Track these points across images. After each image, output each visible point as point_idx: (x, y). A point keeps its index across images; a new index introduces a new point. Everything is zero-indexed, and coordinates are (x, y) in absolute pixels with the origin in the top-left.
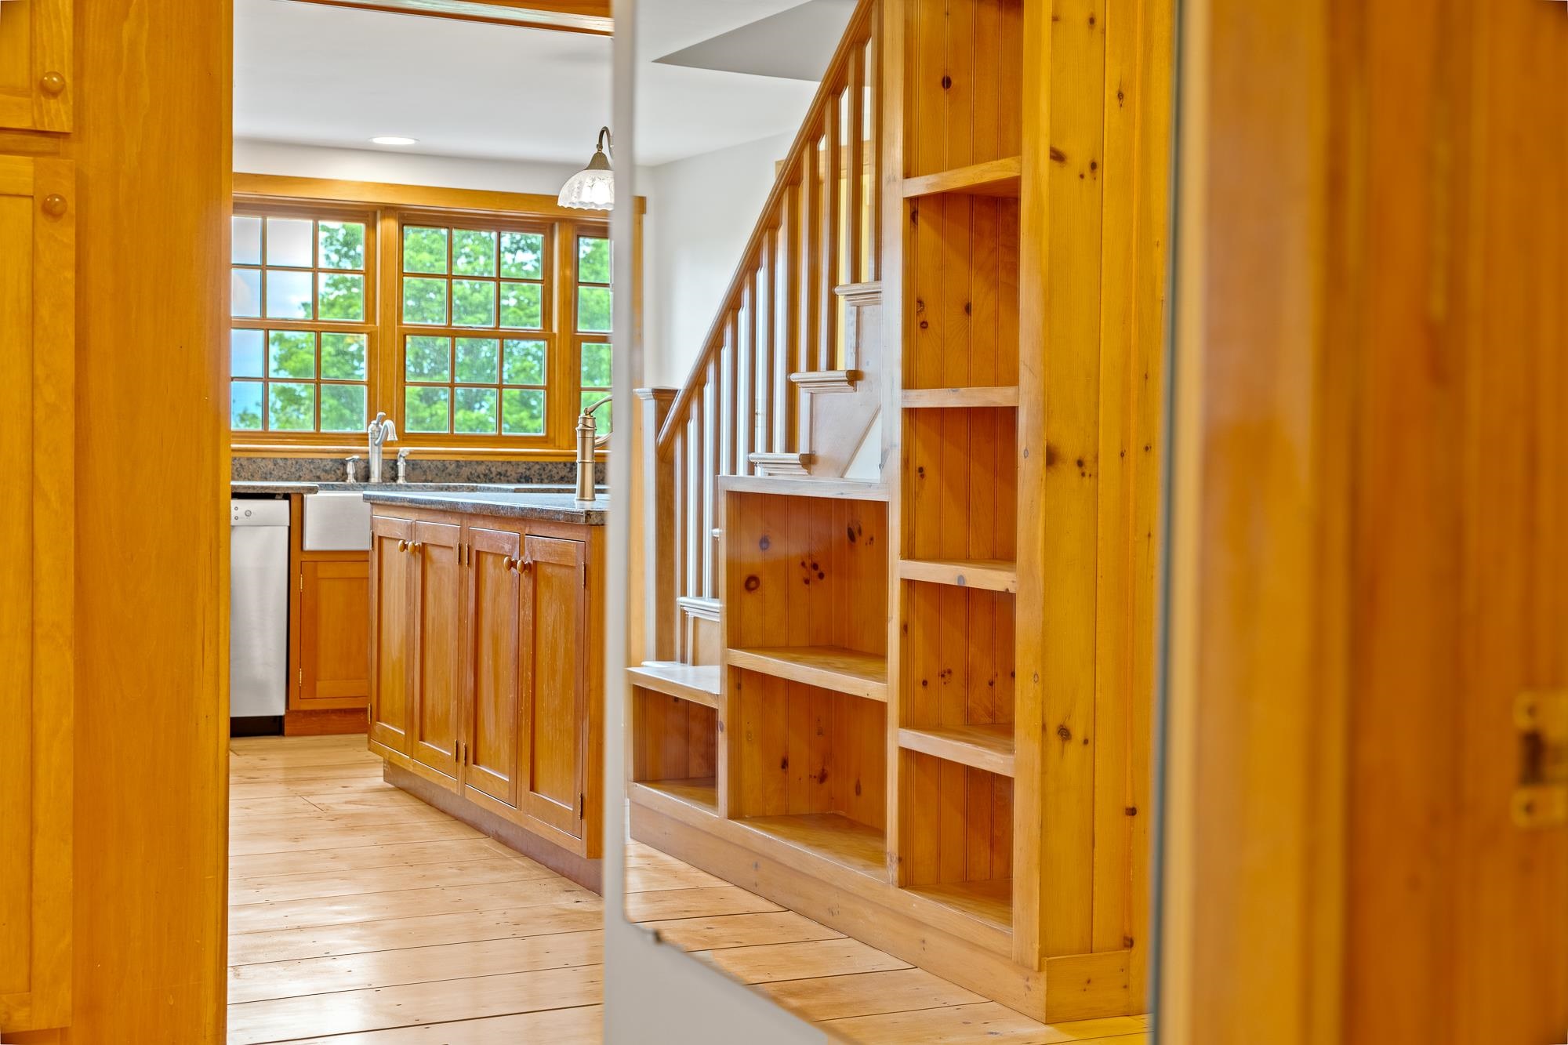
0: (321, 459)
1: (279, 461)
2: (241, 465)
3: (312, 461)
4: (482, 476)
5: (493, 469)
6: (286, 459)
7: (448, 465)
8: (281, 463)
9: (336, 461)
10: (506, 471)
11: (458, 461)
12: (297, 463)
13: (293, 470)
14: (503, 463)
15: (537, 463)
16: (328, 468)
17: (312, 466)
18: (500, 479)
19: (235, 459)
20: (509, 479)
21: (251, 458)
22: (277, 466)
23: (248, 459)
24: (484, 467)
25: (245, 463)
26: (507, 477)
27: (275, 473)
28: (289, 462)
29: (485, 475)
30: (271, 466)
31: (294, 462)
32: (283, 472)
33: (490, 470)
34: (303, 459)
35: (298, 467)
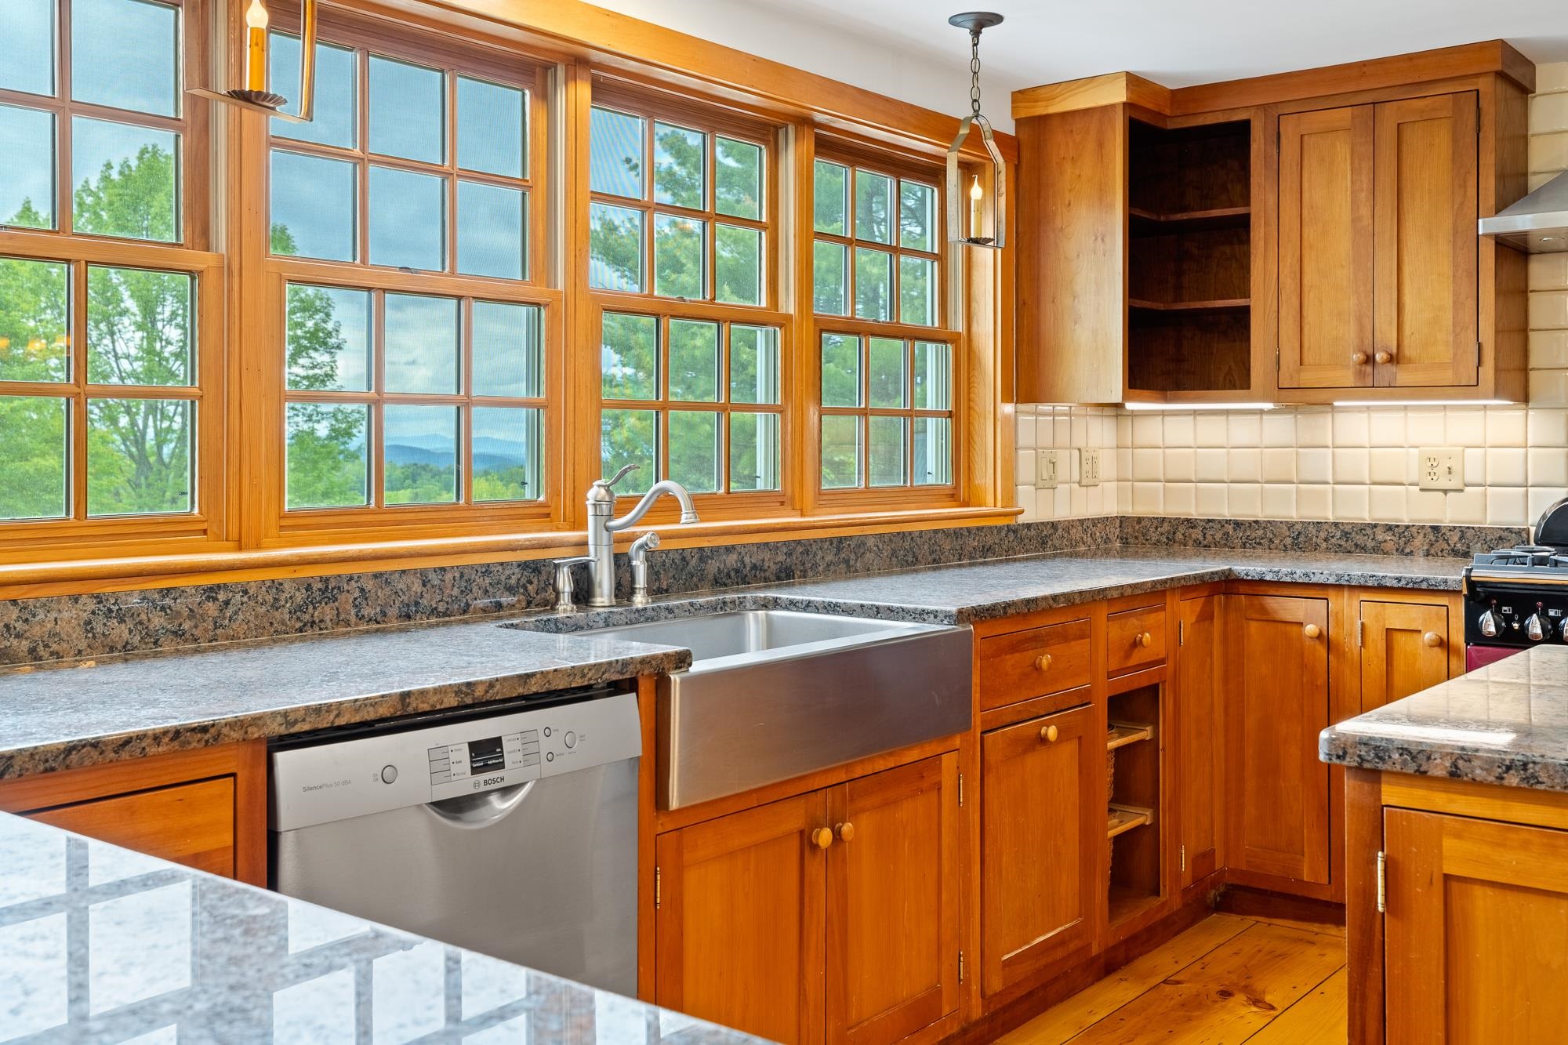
0: (502, 564)
1: (432, 576)
2: (362, 590)
3: (487, 570)
4: (733, 574)
5: (747, 560)
6: (443, 569)
7: (688, 558)
8: (435, 579)
9: (524, 565)
10: (763, 560)
11: (701, 549)
12: (462, 576)
13: (456, 592)
14: (758, 546)
15: (799, 542)
16: (513, 581)
17: (487, 581)
18: (755, 576)
19: (351, 579)
20: (767, 574)
21: (381, 574)
22: (429, 586)
23: (376, 576)
24: (735, 556)
25: (369, 585)
26: (765, 571)
27: (424, 602)
28: (448, 576)
29: (737, 571)
30: (417, 587)
31: (457, 575)
32: (439, 597)
33: (743, 562)
34: (472, 567)
35: (463, 584)
